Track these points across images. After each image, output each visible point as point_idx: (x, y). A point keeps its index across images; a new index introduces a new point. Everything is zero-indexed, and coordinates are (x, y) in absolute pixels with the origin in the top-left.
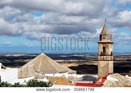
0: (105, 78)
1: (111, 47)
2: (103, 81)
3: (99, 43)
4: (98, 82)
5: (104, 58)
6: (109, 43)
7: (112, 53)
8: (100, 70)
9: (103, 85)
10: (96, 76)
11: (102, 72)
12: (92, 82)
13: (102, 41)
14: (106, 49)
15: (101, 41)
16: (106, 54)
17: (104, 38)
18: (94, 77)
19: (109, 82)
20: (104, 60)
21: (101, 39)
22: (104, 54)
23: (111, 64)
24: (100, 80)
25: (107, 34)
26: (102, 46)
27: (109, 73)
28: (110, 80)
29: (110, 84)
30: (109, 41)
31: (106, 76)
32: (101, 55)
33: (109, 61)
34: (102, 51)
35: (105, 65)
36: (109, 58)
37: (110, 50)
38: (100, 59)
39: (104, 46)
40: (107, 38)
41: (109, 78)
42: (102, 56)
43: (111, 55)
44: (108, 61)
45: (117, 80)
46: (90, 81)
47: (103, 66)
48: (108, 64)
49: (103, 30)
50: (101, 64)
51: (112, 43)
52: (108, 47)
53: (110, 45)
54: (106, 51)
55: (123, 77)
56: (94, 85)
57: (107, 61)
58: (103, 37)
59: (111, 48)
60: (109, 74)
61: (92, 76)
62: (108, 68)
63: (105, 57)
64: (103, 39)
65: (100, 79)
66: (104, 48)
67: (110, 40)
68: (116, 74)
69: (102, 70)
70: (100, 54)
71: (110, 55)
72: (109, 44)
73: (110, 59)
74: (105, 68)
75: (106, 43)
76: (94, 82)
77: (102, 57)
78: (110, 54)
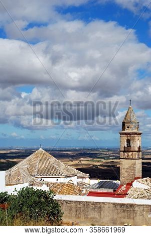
0: (130, 185)
2: (128, 189)
3: (121, 134)
4: (120, 191)
5: (128, 156)
6: (136, 134)
7: (139, 148)
8: (123, 173)
9: (127, 194)
10: (117, 182)
11: (126, 176)
12: (111, 190)
13: (126, 131)
14: (131, 142)
15: (123, 132)
16: (132, 150)
17: (128, 127)
18: (114, 183)
19: (136, 189)
20: (129, 159)
21: (123, 128)
22: (128, 149)
23: (139, 164)
24: (123, 188)
25: (132, 120)
26: (125, 138)
27: (136, 177)
28: (138, 187)
29: (138, 193)
30: (135, 131)
31: (132, 182)
32: (124, 152)
33: (136, 159)
34: (126, 145)
35: (131, 166)
36: (136, 155)
37: (137, 143)
38: (122, 158)
39: (129, 138)
40: (133, 127)
41: (136, 184)
42: (126, 153)
43: (139, 151)
44: (134, 159)
45: (147, 187)
46: (109, 188)
47: (127, 166)
48: (135, 164)
49: (126, 116)
50: (124, 165)
51: (139, 134)
52: (134, 140)
53: (136, 137)
54: (132, 145)
56: (115, 194)
58: (126, 125)
59: (139, 141)
60: (136, 179)
62: (134, 170)
63: (130, 154)
64: (127, 128)
65: (123, 185)
66: (128, 141)
67: (137, 130)
68: (146, 178)
69: (126, 173)
70: (123, 150)
73: (137, 157)
74: (130, 171)
75: (131, 134)
76: (114, 191)
78: (137, 150)
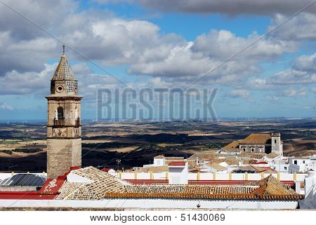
0: (63, 178)
1: (76, 108)
2: (59, 186)
3: (49, 99)
4: (48, 189)
5: (60, 133)
6: (72, 98)
7: (78, 121)
8: (52, 161)
9: (59, 194)
10: (44, 175)
11: (56, 165)
12: (33, 189)
13: (57, 95)
14: (65, 111)
15: (53, 96)
16: (66, 124)
17: (60, 89)
18: (38, 177)
19: (73, 185)
20: (62, 138)
21: (53, 90)
22: (60, 123)
23: (77, 146)
24: (53, 184)
25: (67, 78)
26: (55, 106)
27: (73, 166)
28: (75, 181)
29: (75, 191)
30: (71, 94)
31: (67, 174)
32: (54, 127)
33: (72, 138)
34: (57, 117)
35: (64, 150)
36: (72, 132)
37: (74, 114)
38: (51, 136)
39: (61, 105)
40: (68, 88)
41: (72, 177)
43: (77, 126)
44: (69, 138)
45: (90, 181)
46: (30, 185)
47: (58, 150)
48: (70, 146)
49: (57, 70)
50: (54, 147)
51: (78, 99)
52: (69, 108)
53: (73, 104)
54: (66, 116)
55: (102, 174)
56: (39, 194)
57: (67, 140)
58: (57, 85)
59: (77, 110)
60: (72, 168)
61: (34, 175)
62: (70, 155)
63: (63, 130)
64: (58, 90)
65: (51, 180)
66: (61, 111)
67: (74, 93)
68: (87, 168)
69: (56, 160)
70: (52, 124)
71: (75, 127)
72: (71, 101)
73: (73, 136)
74: (63, 156)
75: (64, 100)
76: (38, 189)
77: (57, 130)
78: (74, 123)
